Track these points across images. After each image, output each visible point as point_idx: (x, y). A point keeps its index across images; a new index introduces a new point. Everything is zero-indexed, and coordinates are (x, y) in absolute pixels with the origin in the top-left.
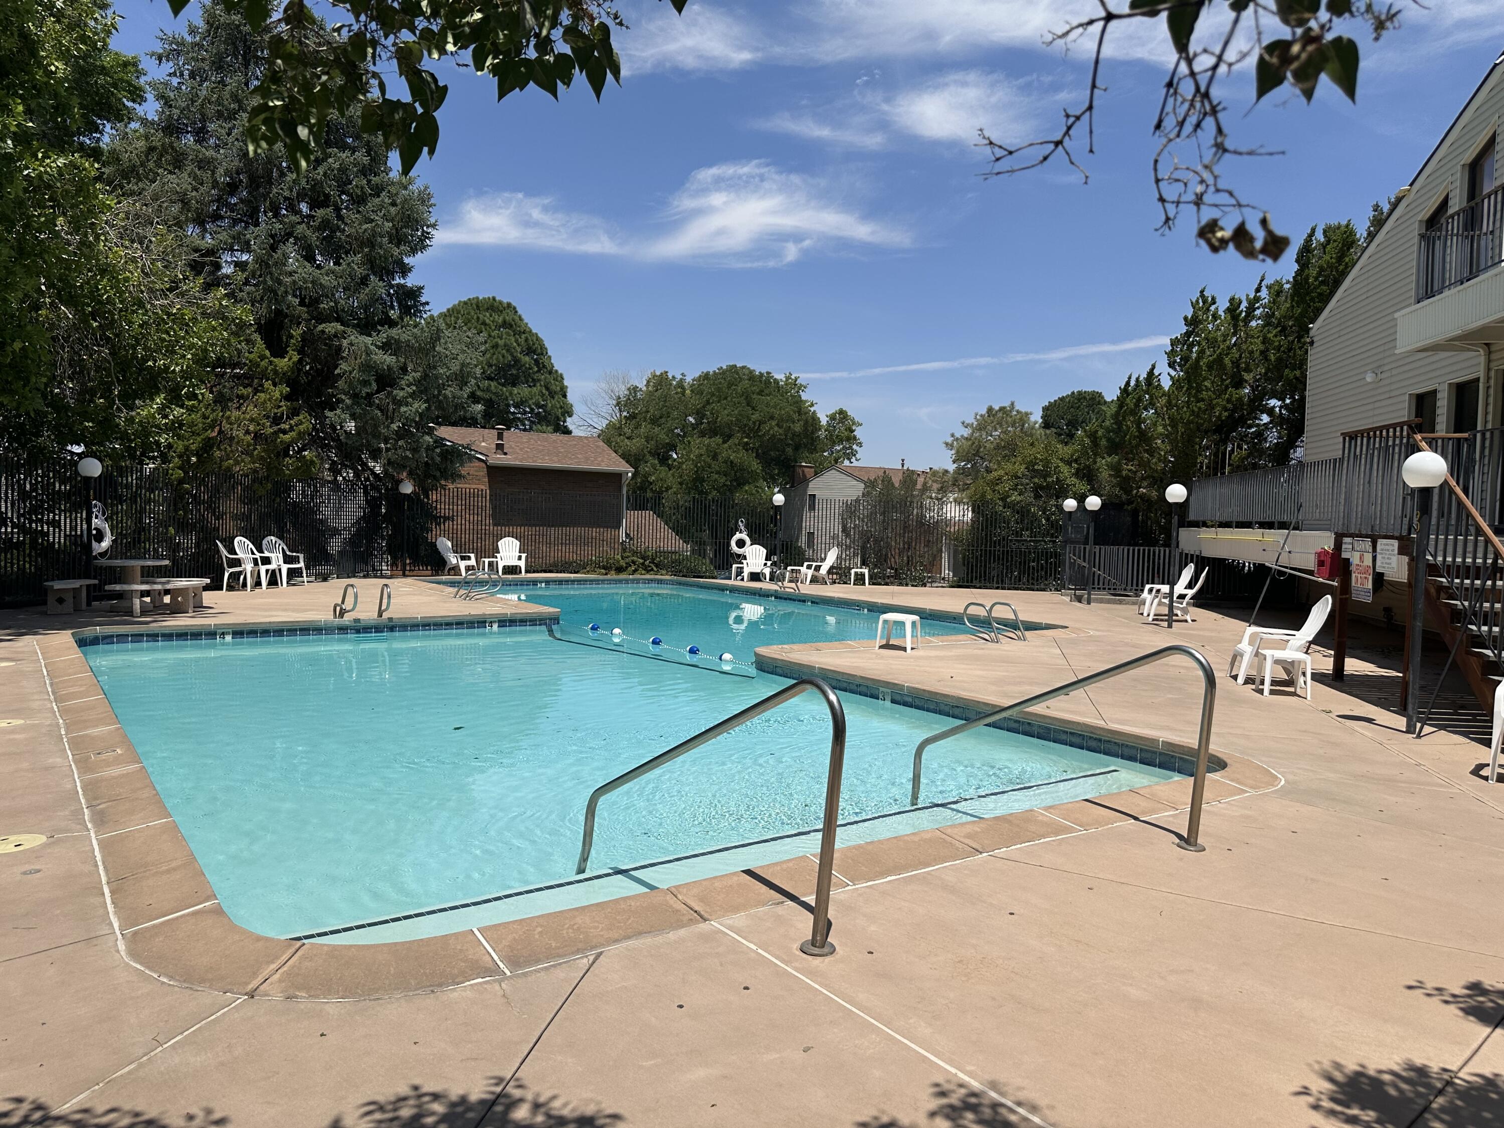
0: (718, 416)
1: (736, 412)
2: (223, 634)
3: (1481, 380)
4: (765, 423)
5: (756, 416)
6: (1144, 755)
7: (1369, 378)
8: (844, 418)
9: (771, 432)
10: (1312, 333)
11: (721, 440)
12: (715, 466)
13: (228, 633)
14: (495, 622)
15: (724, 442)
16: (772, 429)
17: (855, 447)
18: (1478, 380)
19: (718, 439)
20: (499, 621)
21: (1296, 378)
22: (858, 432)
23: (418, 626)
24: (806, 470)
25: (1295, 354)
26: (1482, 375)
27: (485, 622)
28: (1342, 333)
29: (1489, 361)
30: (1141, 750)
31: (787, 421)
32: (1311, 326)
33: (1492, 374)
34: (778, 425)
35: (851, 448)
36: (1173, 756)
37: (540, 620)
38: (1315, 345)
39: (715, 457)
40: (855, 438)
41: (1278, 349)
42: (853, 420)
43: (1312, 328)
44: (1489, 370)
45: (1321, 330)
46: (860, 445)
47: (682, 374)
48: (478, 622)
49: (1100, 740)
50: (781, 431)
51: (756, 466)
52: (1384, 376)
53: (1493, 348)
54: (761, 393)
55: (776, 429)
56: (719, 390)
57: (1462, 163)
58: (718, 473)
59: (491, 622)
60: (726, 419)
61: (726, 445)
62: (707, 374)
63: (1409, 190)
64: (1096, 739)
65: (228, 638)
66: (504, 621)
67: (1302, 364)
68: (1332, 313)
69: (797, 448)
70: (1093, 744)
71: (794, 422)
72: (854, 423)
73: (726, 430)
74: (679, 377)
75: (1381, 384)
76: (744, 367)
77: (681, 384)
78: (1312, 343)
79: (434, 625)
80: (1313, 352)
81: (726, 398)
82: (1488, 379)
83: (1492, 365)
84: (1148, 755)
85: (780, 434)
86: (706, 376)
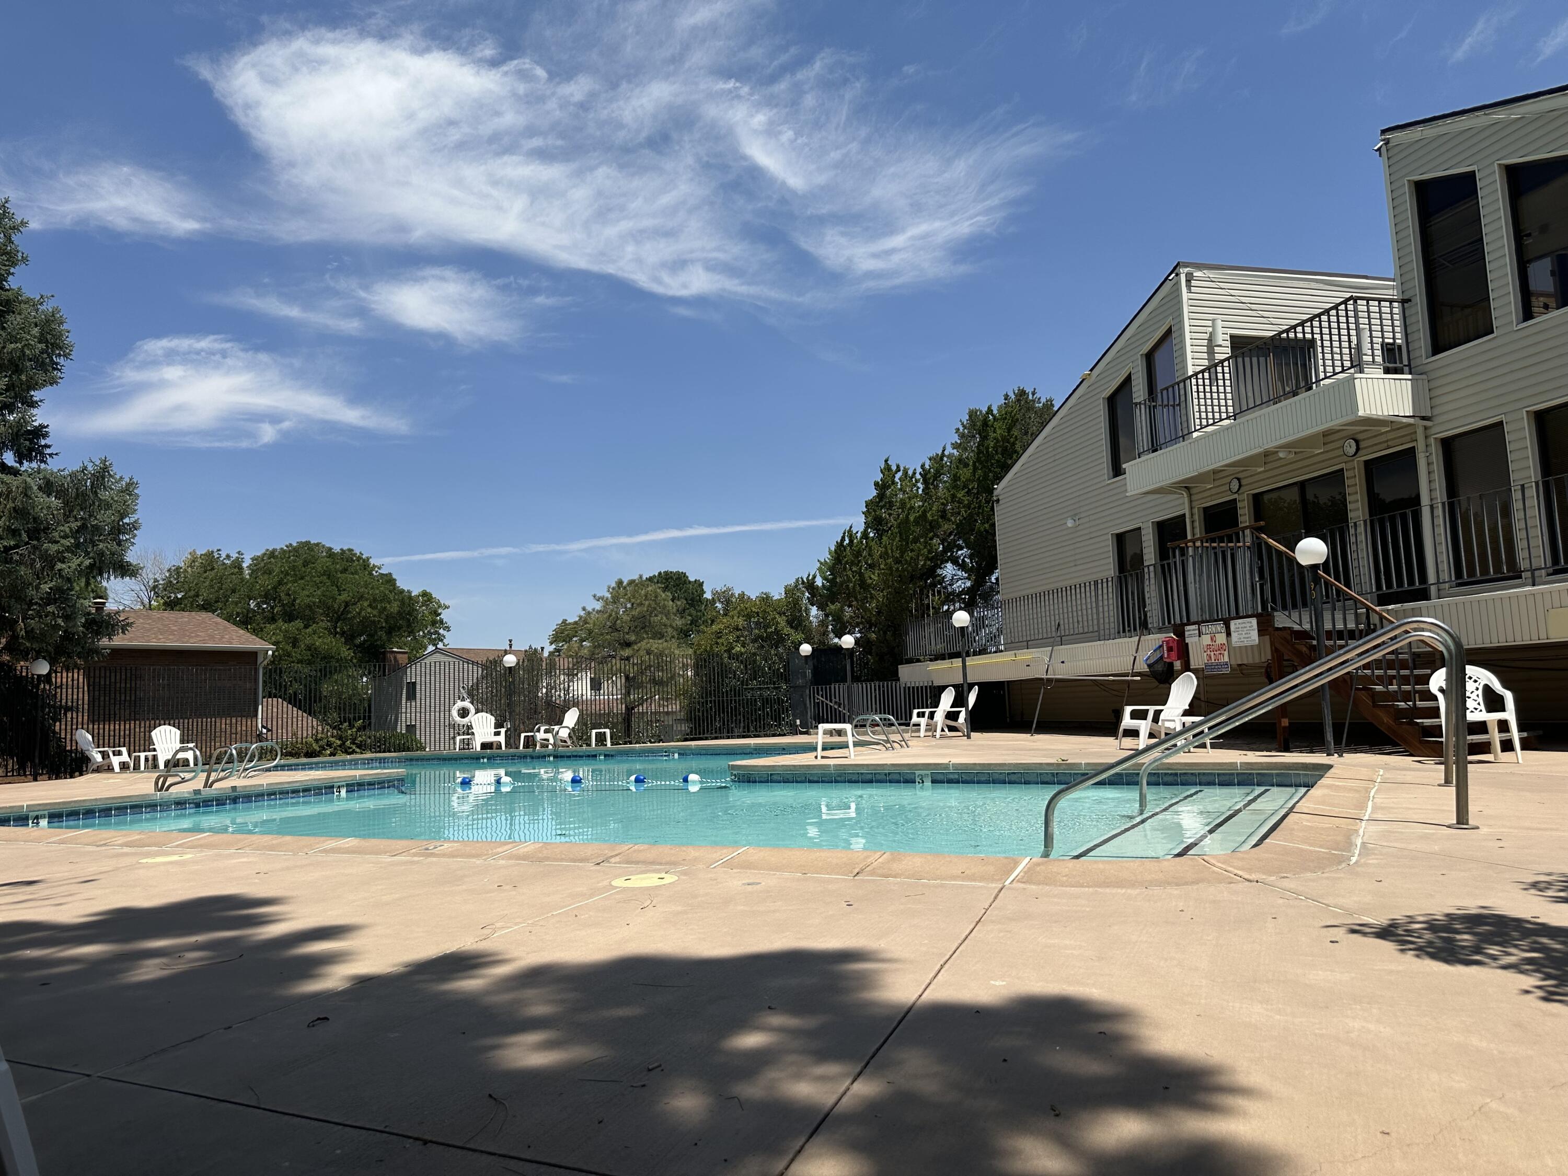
0: (294, 600)
1: (319, 592)
2: (37, 817)
3: (1187, 516)
4: (355, 604)
5: (344, 597)
6: (1222, 778)
7: (1070, 523)
8: (429, 600)
9: (363, 613)
10: (995, 493)
11: (302, 625)
12: (296, 654)
13: (43, 817)
14: (343, 786)
15: (306, 627)
16: (364, 609)
17: (441, 631)
18: (1184, 515)
19: (298, 623)
20: (347, 785)
21: (986, 531)
22: (445, 615)
23: (263, 795)
24: (399, 656)
25: (983, 510)
26: (1187, 512)
27: (333, 787)
28: (1030, 491)
29: (1191, 501)
30: (1219, 774)
31: (381, 601)
32: (996, 486)
33: (1196, 511)
34: (370, 606)
35: (437, 633)
36: (1250, 774)
37: (389, 782)
38: (1001, 502)
39: (295, 643)
40: (441, 622)
41: (968, 507)
42: (438, 603)
43: (996, 489)
44: (1191, 508)
45: (1004, 491)
46: (448, 629)
47: (239, 553)
48: (326, 788)
49: (1176, 774)
50: (375, 612)
51: (346, 652)
52: (1082, 521)
53: (1193, 491)
54: (345, 571)
55: (369, 610)
56: (294, 568)
57: (1141, 353)
58: (300, 662)
59: (339, 787)
60: (307, 601)
61: (309, 630)
62: (274, 550)
63: (1089, 375)
64: (1171, 774)
65: (44, 823)
66: (353, 785)
67: (989, 518)
68: (1017, 475)
69: (390, 631)
70: (1170, 779)
71: (389, 603)
72: (439, 607)
73: (307, 612)
74: (234, 555)
75: (1079, 528)
76: (318, 545)
77: (237, 564)
78: (998, 501)
79: (280, 793)
80: (999, 508)
81: (302, 578)
82: (1192, 515)
83: (1194, 504)
84: (1227, 778)
85: (374, 616)
86: (272, 554)
